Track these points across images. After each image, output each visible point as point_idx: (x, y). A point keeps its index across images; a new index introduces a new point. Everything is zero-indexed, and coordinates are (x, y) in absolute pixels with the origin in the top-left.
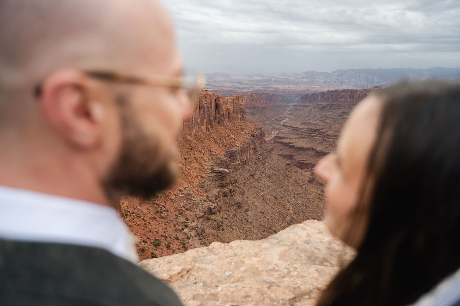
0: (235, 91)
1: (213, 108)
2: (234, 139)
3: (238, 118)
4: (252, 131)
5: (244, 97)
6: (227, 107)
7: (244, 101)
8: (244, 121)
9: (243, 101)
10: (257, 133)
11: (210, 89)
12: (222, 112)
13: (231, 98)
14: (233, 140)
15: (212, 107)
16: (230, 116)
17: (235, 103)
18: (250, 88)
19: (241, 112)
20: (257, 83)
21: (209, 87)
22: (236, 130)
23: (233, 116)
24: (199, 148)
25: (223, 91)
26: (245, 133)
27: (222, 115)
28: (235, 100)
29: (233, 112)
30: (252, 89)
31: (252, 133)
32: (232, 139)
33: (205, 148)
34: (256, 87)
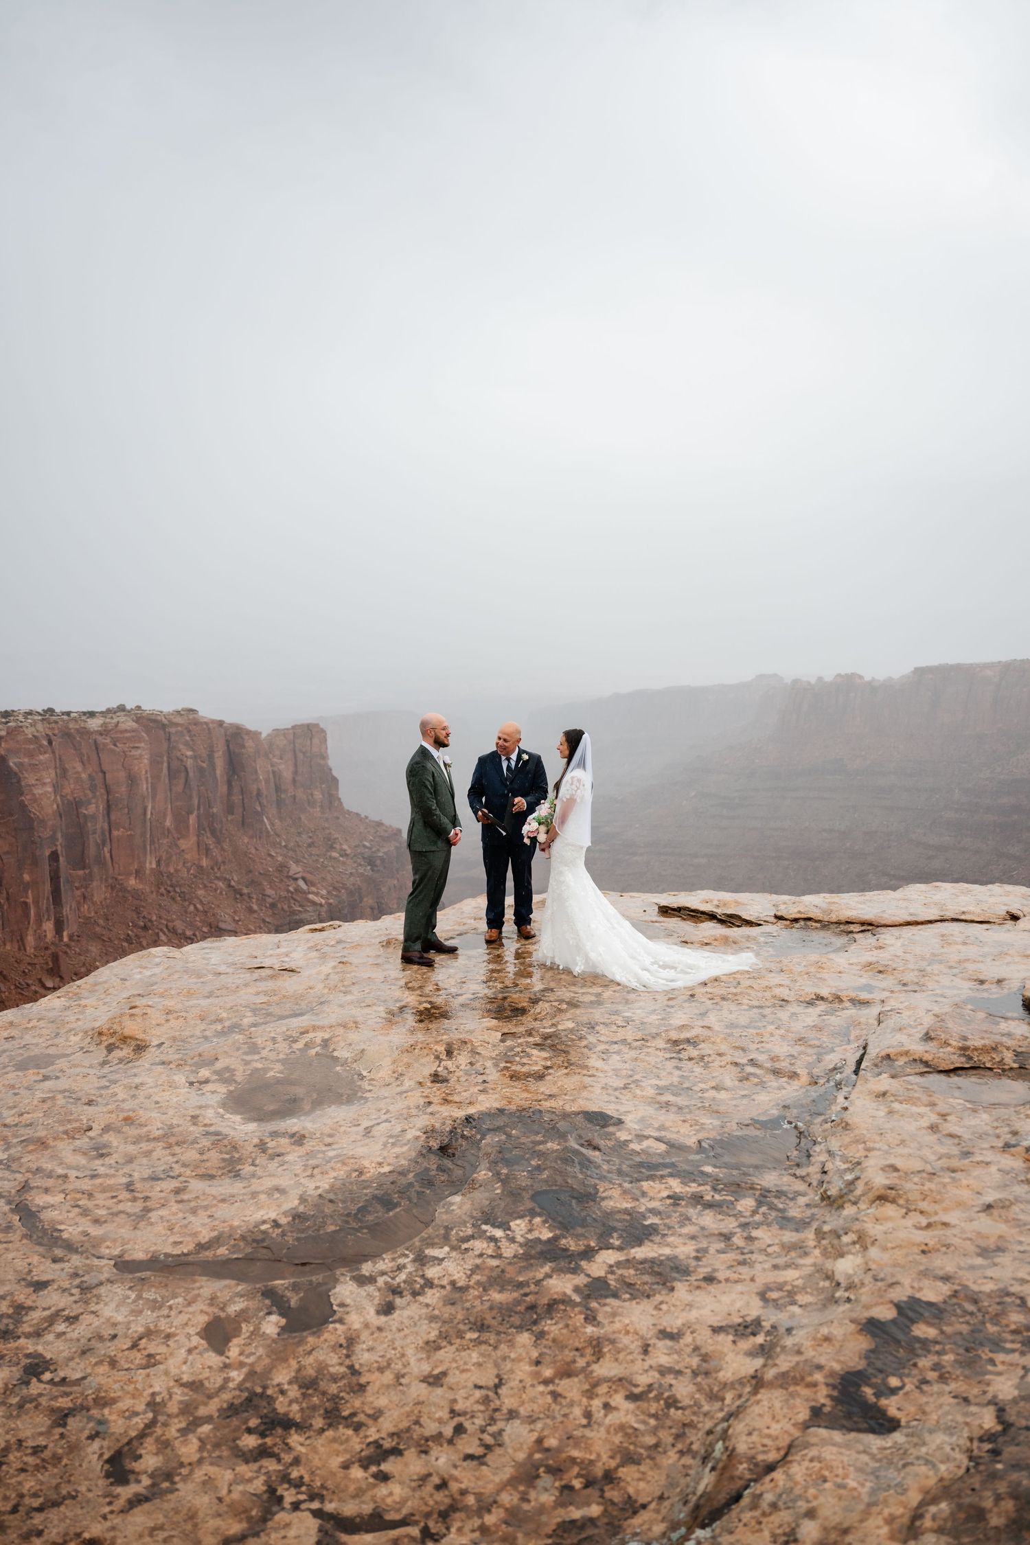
1: (218, 773)
2: (303, 879)
3: (311, 803)
4: (363, 847)
6: (272, 766)
8: (336, 814)
14: (300, 882)
15: (214, 770)
16: (282, 797)
17: (300, 752)
19: (322, 782)
22: (309, 846)
23: (294, 798)
24: (173, 921)
26: (341, 855)
27: (254, 795)
28: (298, 741)
29: (294, 782)
31: (367, 853)
32: (296, 879)
33: (198, 919)
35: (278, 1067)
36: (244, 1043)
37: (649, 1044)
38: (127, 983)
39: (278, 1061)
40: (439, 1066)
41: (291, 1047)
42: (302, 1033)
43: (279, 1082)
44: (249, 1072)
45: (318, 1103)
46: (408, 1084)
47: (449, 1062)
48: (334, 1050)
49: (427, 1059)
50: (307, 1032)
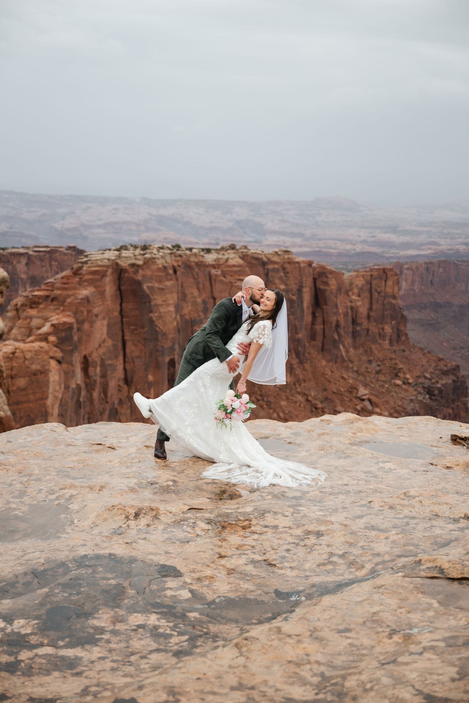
0: (375, 254)
1: (305, 304)
2: (370, 400)
3: (382, 336)
4: (426, 378)
5: (405, 271)
6: (351, 302)
7: (404, 285)
8: (402, 347)
9: (398, 283)
10: (443, 385)
11: (300, 246)
12: (335, 318)
13: (363, 276)
14: (367, 403)
15: (302, 303)
16: (358, 328)
17: (376, 290)
18: (423, 244)
19: (392, 318)
20: (446, 231)
21: (298, 240)
22: (378, 372)
23: (368, 330)
25: (340, 255)
26: (404, 383)
27: (334, 324)
28: (374, 282)
29: (369, 317)
30: (429, 249)
31: (427, 383)
32: (363, 400)
34: (442, 242)
35: (25, 509)
36: (18, 491)
37: (290, 531)
38: (9, 444)
39: (29, 505)
40: (125, 524)
41: (47, 497)
42: (61, 489)
43: (17, 518)
44: (4, 509)
45: (26, 536)
46: (96, 531)
47: (134, 522)
48: (72, 503)
49: (120, 517)
50: (64, 489)
